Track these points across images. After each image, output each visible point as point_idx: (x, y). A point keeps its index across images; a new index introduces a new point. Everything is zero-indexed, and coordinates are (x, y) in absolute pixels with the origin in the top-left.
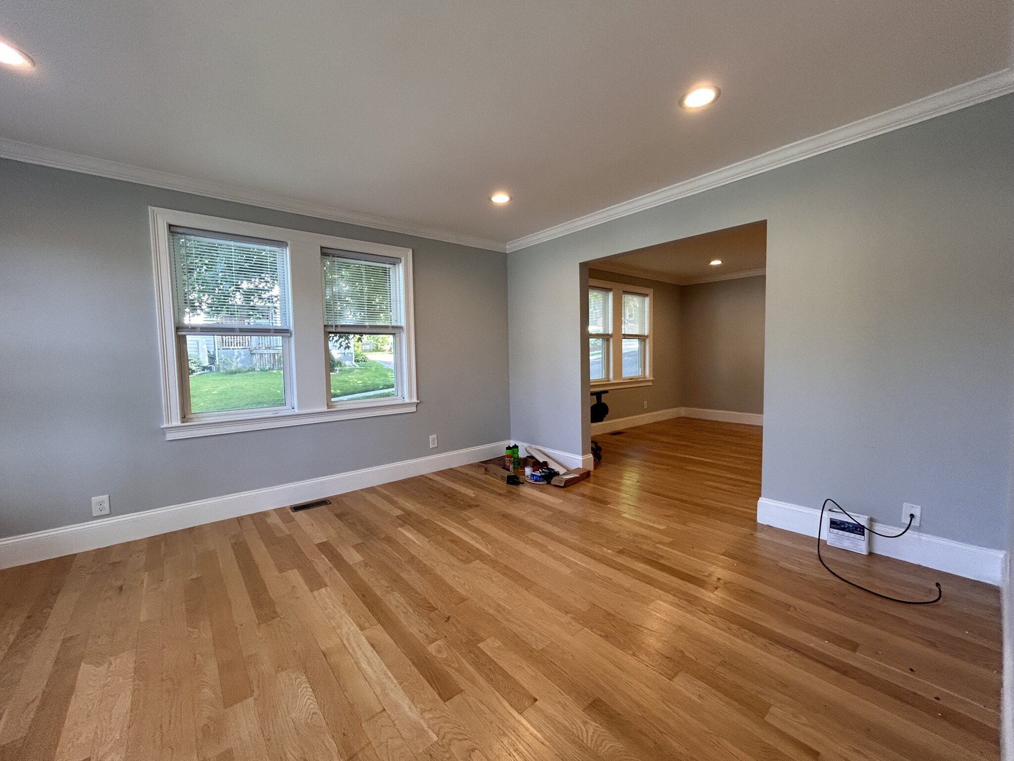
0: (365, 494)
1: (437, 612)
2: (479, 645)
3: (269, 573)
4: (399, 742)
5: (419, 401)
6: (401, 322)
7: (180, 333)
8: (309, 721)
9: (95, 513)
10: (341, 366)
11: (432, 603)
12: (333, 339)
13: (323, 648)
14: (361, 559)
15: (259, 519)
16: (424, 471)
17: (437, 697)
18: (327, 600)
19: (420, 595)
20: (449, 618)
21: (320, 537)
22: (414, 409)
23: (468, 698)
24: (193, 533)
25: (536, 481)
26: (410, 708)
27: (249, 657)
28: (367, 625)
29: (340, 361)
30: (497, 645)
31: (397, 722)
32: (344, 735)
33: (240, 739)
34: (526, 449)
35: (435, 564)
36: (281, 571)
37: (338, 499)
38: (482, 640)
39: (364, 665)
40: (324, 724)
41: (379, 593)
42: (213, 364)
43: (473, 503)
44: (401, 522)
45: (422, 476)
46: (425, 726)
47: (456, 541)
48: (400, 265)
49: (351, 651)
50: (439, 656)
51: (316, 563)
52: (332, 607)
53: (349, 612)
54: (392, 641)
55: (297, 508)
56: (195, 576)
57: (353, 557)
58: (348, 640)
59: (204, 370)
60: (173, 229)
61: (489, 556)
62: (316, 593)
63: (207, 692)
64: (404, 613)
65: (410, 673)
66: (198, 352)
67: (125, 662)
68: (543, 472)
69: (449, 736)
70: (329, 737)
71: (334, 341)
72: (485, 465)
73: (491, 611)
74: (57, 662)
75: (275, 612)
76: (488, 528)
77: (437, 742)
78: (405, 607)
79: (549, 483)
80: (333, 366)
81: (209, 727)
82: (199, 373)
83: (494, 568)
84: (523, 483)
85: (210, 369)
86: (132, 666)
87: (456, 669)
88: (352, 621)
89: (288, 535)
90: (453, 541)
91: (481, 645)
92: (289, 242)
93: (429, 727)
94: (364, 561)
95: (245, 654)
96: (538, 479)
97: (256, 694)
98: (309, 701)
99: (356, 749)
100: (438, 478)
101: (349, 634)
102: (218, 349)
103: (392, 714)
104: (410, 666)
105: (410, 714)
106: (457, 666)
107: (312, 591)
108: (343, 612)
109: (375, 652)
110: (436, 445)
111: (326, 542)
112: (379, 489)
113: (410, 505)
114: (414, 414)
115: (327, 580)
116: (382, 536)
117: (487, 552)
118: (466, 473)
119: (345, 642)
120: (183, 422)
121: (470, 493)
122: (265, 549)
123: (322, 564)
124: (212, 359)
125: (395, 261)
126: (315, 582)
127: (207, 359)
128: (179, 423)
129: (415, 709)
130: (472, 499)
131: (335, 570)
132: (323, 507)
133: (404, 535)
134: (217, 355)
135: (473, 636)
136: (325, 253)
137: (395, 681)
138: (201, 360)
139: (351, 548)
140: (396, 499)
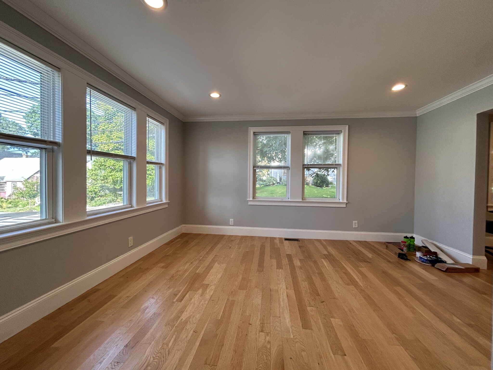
0: (315, 241)
1: (319, 297)
2: (331, 319)
3: (267, 257)
4: (279, 329)
5: (347, 202)
6: (340, 162)
7: (254, 169)
8: (257, 306)
9: (230, 224)
10: (332, 185)
11: (320, 293)
12: (321, 171)
13: (271, 288)
14: (300, 265)
15: (272, 239)
16: (349, 239)
17: (301, 325)
18: (280, 274)
19: (316, 288)
20: (323, 302)
21: (289, 252)
22: (345, 206)
23: (313, 334)
24: (252, 238)
25: (423, 262)
26: (289, 322)
27: (250, 280)
28: (289, 288)
29: (332, 182)
30: (340, 324)
31: (282, 323)
32: (264, 316)
33: (238, 299)
34: (422, 241)
35: (330, 279)
36: (271, 259)
37: (303, 240)
38: (334, 317)
39: (281, 300)
40: (260, 309)
41: (300, 280)
42: (281, 181)
43: (369, 261)
44: (325, 257)
45: (347, 241)
46: (291, 331)
47: (347, 273)
48: (342, 134)
49: (279, 294)
50: (310, 313)
51: (283, 260)
52: (281, 277)
53: (285, 281)
54: (295, 298)
55: (286, 239)
56: (247, 251)
57: (297, 263)
58: (280, 289)
59: (278, 184)
60: (255, 133)
61: (361, 287)
62: (278, 270)
63: (236, 283)
64: (305, 291)
65: (295, 311)
66: (276, 176)
67: (224, 266)
68: (430, 258)
69: (297, 340)
70: (260, 313)
71: (322, 172)
72: (387, 245)
73: (346, 310)
74: (212, 260)
75: (263, 270)
76: (370, 275)
77: (292, 338)
78: (307, 289)
79: (433, 266)
80: (328, 184)
81: (233, 292)
82: (276, 185)
83: (360, 293)
84: (410, 260)
85: (280, 183)
86: (225, 268)
87: (315, 321)
88: (285, 284)
89: (279, 248)
90: (345, 273)
91: (332, 319)
92: (291, 131)
93: (292, 332)
94: (300, 266)
95: (250, 278)
96: (424, 261)
97: (247, 290)
98: (259, 301)
99: (265, 322)
100: (355, 244)
101: (281, 288)
102: (283, 176)
103: (282, 320)
104: (297, 310)
105: (288, 324)
106: (316, 320)
107: (277, 268)
108: (283, 280)
109: (287, 298)
110: (357, 226)
111: (290, 254)
112: (323, 241)
113: (333, 251)
114: (344, 208)
115: (284, 267)
116: (313, 260)
117: (361, 284)
118: (373, 245)
119: (279, 290)
120: (253, 199)
121: (370, 255)
122: (269, 249)
123: (285, 261)
124: (281, 179)
125: (338, 133)
126: (279, 266)
127: (279, 179)
128: (252, 199)
129: (290, 324)
130: (369, 258)
131: (288, 265)
132: (296, 242)
133: (323, 263)
134: (282, 178)
135: (330, 314)
136: (305, 133)
137: (289, 311)
138: (277, 180)
139: (298, 260)
140: (328, 247)
